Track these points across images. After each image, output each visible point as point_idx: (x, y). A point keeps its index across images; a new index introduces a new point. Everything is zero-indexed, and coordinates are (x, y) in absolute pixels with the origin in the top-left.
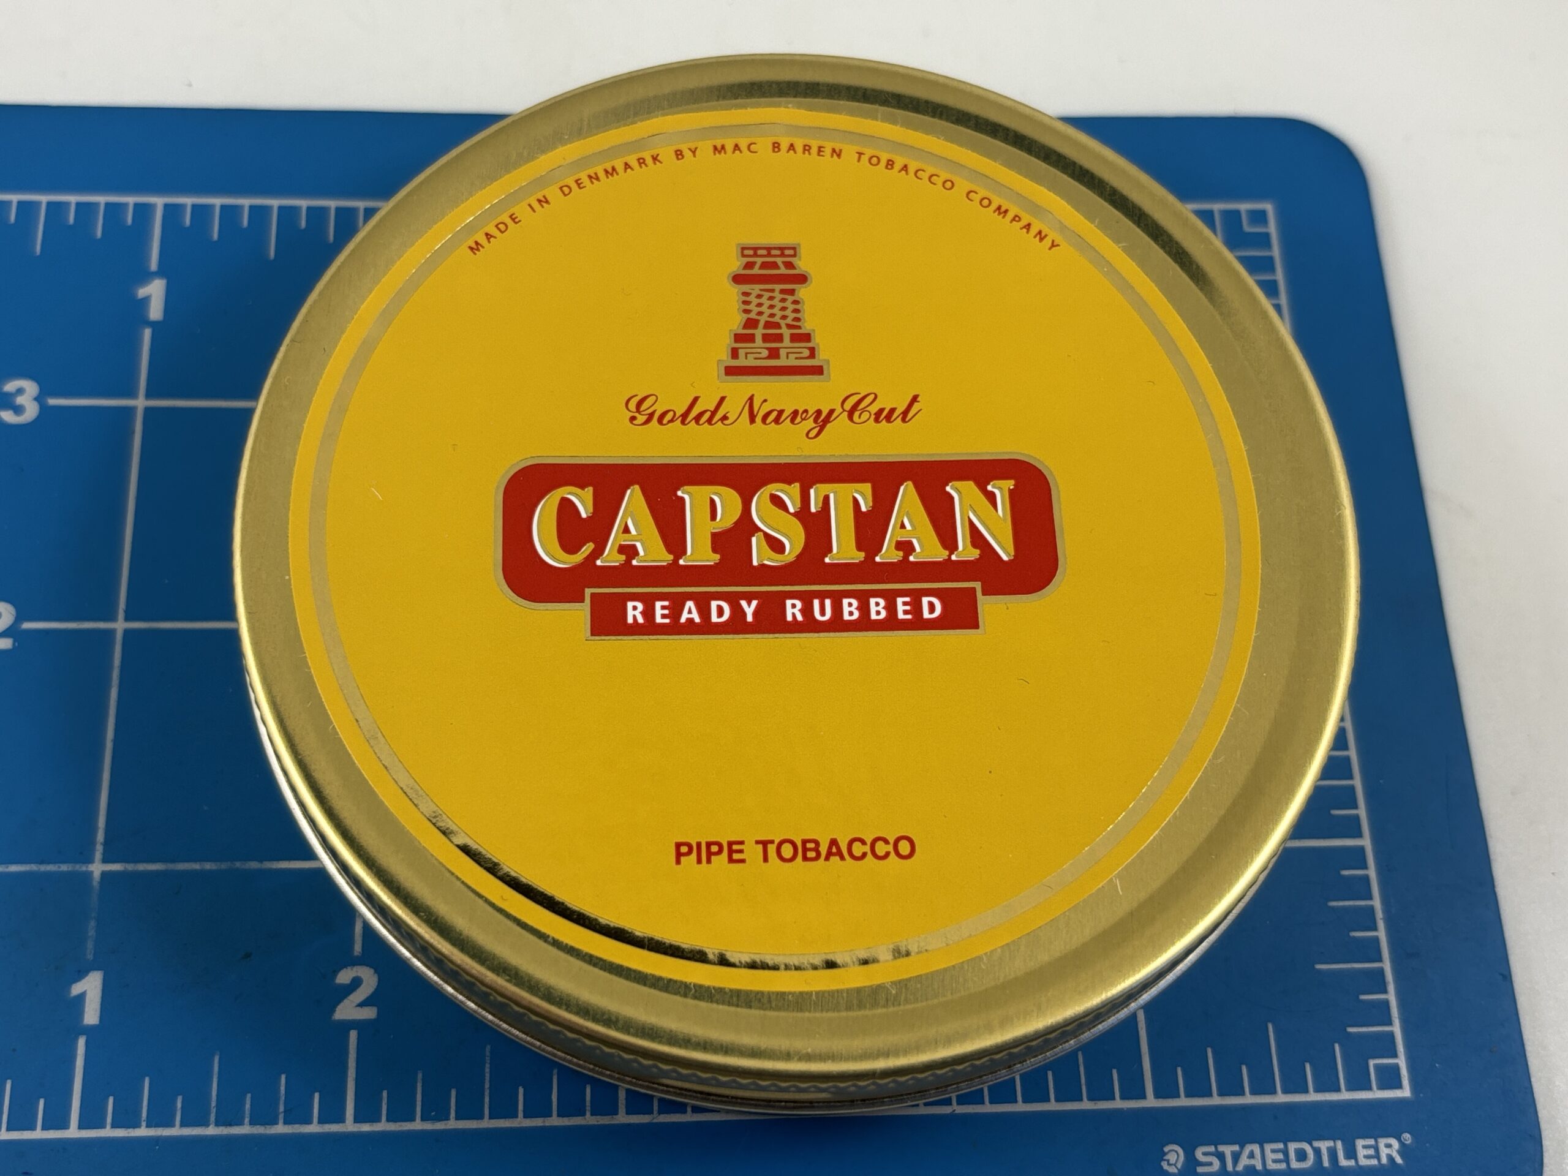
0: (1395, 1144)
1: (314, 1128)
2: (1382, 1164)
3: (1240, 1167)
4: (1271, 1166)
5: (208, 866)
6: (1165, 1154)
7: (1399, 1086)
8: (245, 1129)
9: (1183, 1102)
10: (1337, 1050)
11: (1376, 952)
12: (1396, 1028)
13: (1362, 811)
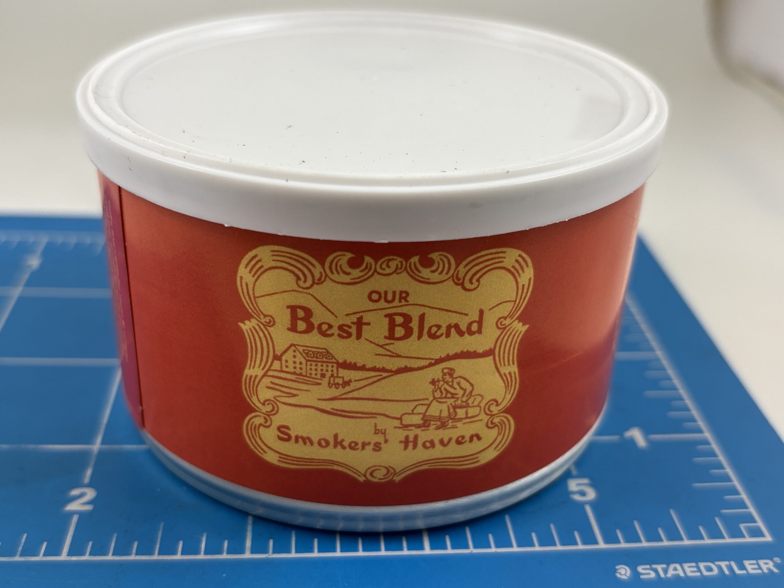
1: (40, 558)
5: (5, 446)
7: (762, 535)
9: (623, 545)
10: (718, 521)
11: (728, 479)
12: (752, 510)
13: (701, 423)
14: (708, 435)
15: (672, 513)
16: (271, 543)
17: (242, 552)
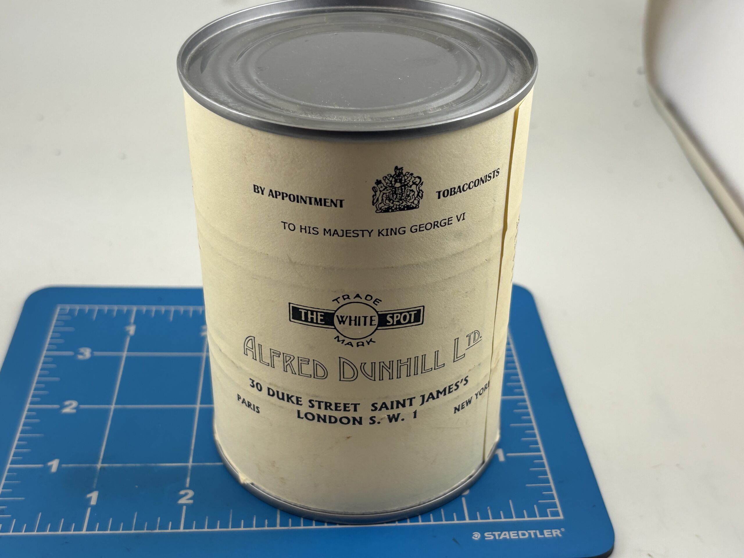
0: (559, 531)
1: (169, 531)
2: (554, 537)
3: (501, 538)
4: (512, 537)
5: (138, 465)
6: (474, 534)
7: (559, 516)
8: (145, 531)
9: (479, 521)
10: (535, 507)
11: (547, 481)
12: (557, 501)
13: (541, 446)
14: (543, 453)
15: (510, 502)
16: (290, 520)
17: (275, 526)
